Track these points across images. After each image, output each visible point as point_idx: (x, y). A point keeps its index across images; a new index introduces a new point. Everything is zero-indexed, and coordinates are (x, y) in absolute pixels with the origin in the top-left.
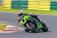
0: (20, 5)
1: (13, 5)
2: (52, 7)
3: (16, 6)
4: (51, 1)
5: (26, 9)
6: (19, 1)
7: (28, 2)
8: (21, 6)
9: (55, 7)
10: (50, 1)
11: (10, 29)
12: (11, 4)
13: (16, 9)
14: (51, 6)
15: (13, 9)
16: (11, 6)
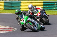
0: (13, 6)
1: (5, 6)
2: (45, 7)
3: (9, 7)
6: (12, 2)
9: (47, 7)
10: (42, 2)
11: (3, 29)
12: (3, 5)
13: (9, 10)
14: (44, 6)
15: (6, 10)
16: (4, 7)
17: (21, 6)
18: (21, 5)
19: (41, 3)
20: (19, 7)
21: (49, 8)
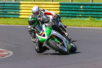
0: (5, 10)
2: (62, 12)
4: (61, 3)
5: (16, 18)
6: (4, 4)
7: (20, 4)
8: (8, 13)
9: (68, 12)
10: (58, 3)
14: (61, 10)
17: (20, 11)
18: (21, 8)
19: (56, 6)
20: (17, 13)
21: (70, 15)
